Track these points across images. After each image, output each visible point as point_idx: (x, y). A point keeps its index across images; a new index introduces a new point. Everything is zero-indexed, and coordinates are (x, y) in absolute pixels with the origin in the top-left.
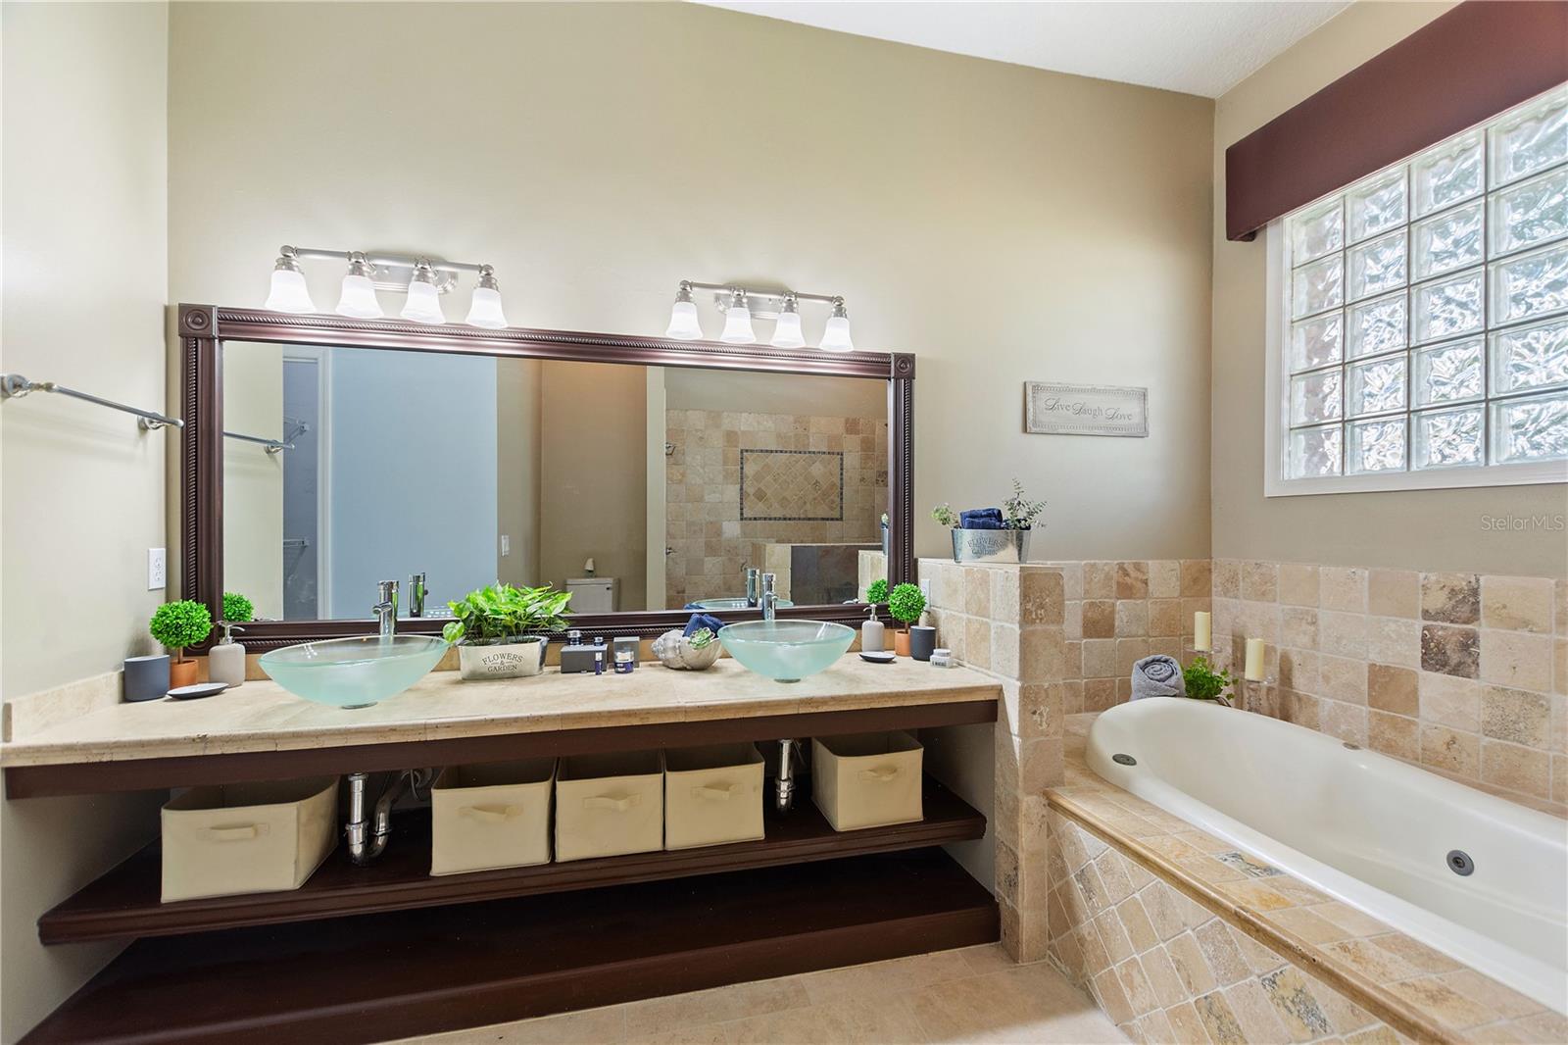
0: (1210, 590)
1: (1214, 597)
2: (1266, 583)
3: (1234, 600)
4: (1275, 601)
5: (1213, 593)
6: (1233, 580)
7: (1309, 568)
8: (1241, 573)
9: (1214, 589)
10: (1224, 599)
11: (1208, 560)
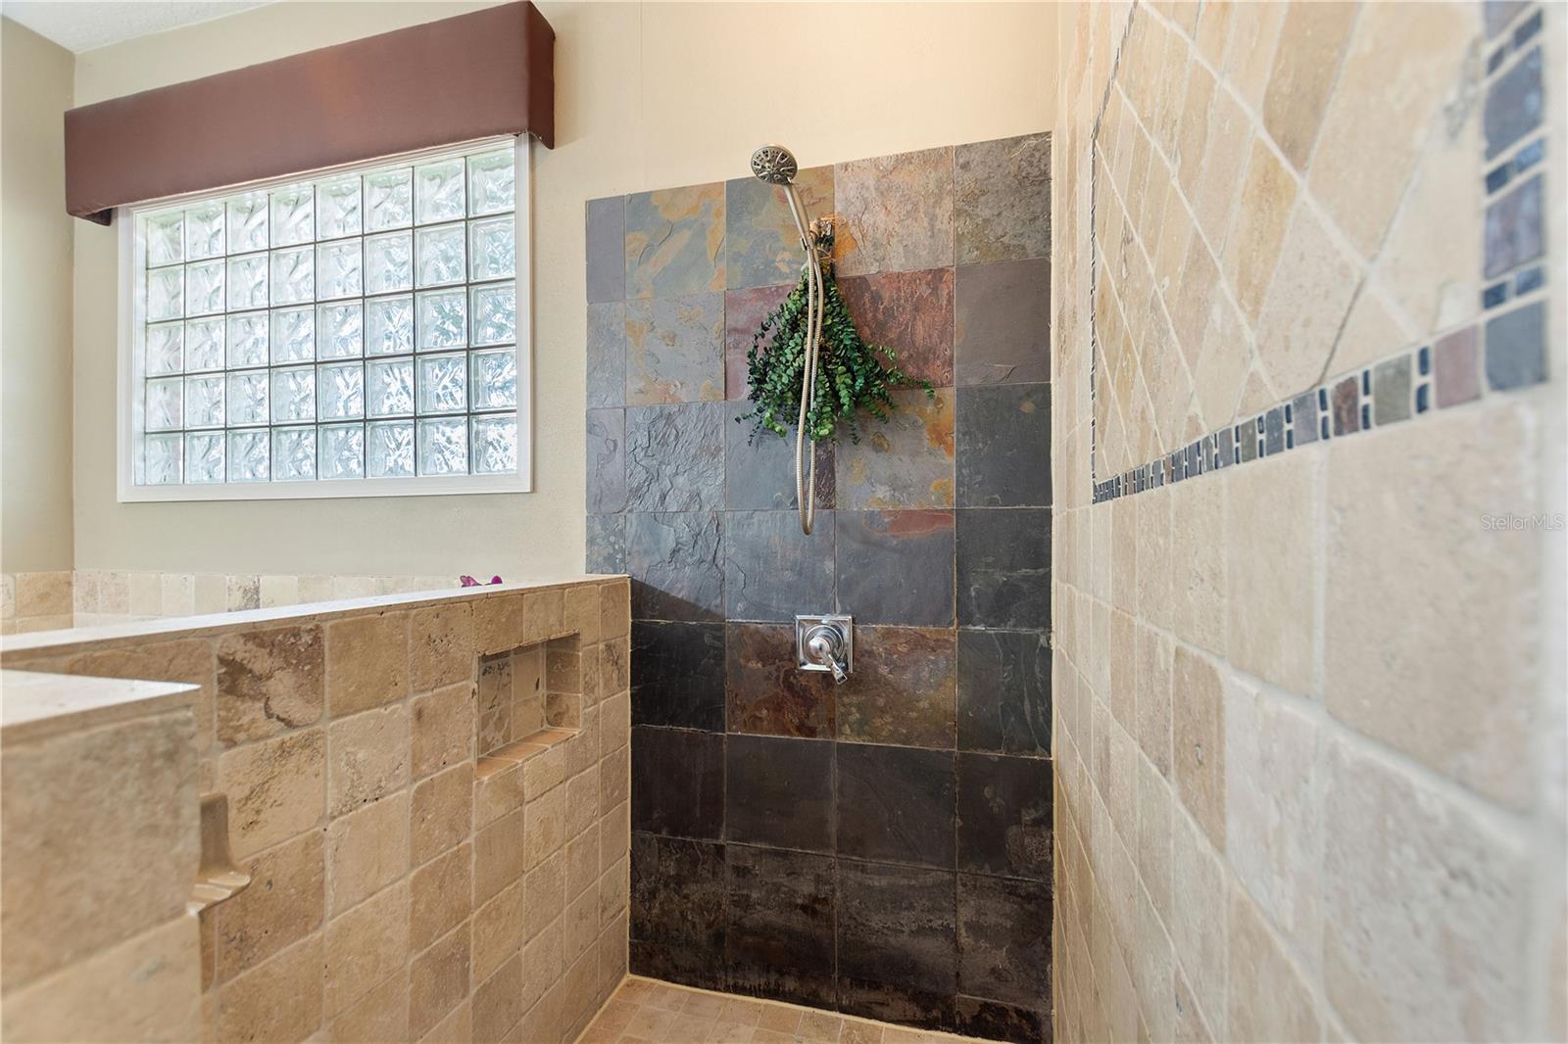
0: (71, 604)
1: (76, 614)
2: (120, 594)
3: (93, 614)
4: (127, 612)
5: (75, 609)
6: (92, 593)
7: (153, 576)
8: (99, 583)
9: (75, 604)
10: (84, 614)
11: (69, 572)
